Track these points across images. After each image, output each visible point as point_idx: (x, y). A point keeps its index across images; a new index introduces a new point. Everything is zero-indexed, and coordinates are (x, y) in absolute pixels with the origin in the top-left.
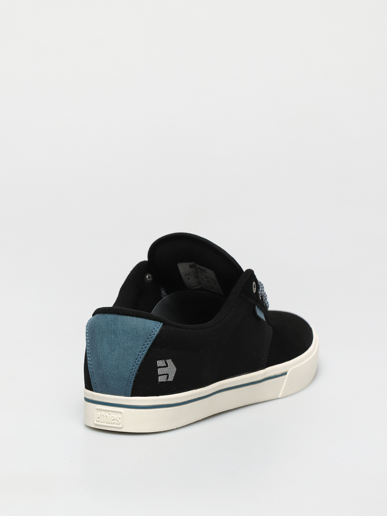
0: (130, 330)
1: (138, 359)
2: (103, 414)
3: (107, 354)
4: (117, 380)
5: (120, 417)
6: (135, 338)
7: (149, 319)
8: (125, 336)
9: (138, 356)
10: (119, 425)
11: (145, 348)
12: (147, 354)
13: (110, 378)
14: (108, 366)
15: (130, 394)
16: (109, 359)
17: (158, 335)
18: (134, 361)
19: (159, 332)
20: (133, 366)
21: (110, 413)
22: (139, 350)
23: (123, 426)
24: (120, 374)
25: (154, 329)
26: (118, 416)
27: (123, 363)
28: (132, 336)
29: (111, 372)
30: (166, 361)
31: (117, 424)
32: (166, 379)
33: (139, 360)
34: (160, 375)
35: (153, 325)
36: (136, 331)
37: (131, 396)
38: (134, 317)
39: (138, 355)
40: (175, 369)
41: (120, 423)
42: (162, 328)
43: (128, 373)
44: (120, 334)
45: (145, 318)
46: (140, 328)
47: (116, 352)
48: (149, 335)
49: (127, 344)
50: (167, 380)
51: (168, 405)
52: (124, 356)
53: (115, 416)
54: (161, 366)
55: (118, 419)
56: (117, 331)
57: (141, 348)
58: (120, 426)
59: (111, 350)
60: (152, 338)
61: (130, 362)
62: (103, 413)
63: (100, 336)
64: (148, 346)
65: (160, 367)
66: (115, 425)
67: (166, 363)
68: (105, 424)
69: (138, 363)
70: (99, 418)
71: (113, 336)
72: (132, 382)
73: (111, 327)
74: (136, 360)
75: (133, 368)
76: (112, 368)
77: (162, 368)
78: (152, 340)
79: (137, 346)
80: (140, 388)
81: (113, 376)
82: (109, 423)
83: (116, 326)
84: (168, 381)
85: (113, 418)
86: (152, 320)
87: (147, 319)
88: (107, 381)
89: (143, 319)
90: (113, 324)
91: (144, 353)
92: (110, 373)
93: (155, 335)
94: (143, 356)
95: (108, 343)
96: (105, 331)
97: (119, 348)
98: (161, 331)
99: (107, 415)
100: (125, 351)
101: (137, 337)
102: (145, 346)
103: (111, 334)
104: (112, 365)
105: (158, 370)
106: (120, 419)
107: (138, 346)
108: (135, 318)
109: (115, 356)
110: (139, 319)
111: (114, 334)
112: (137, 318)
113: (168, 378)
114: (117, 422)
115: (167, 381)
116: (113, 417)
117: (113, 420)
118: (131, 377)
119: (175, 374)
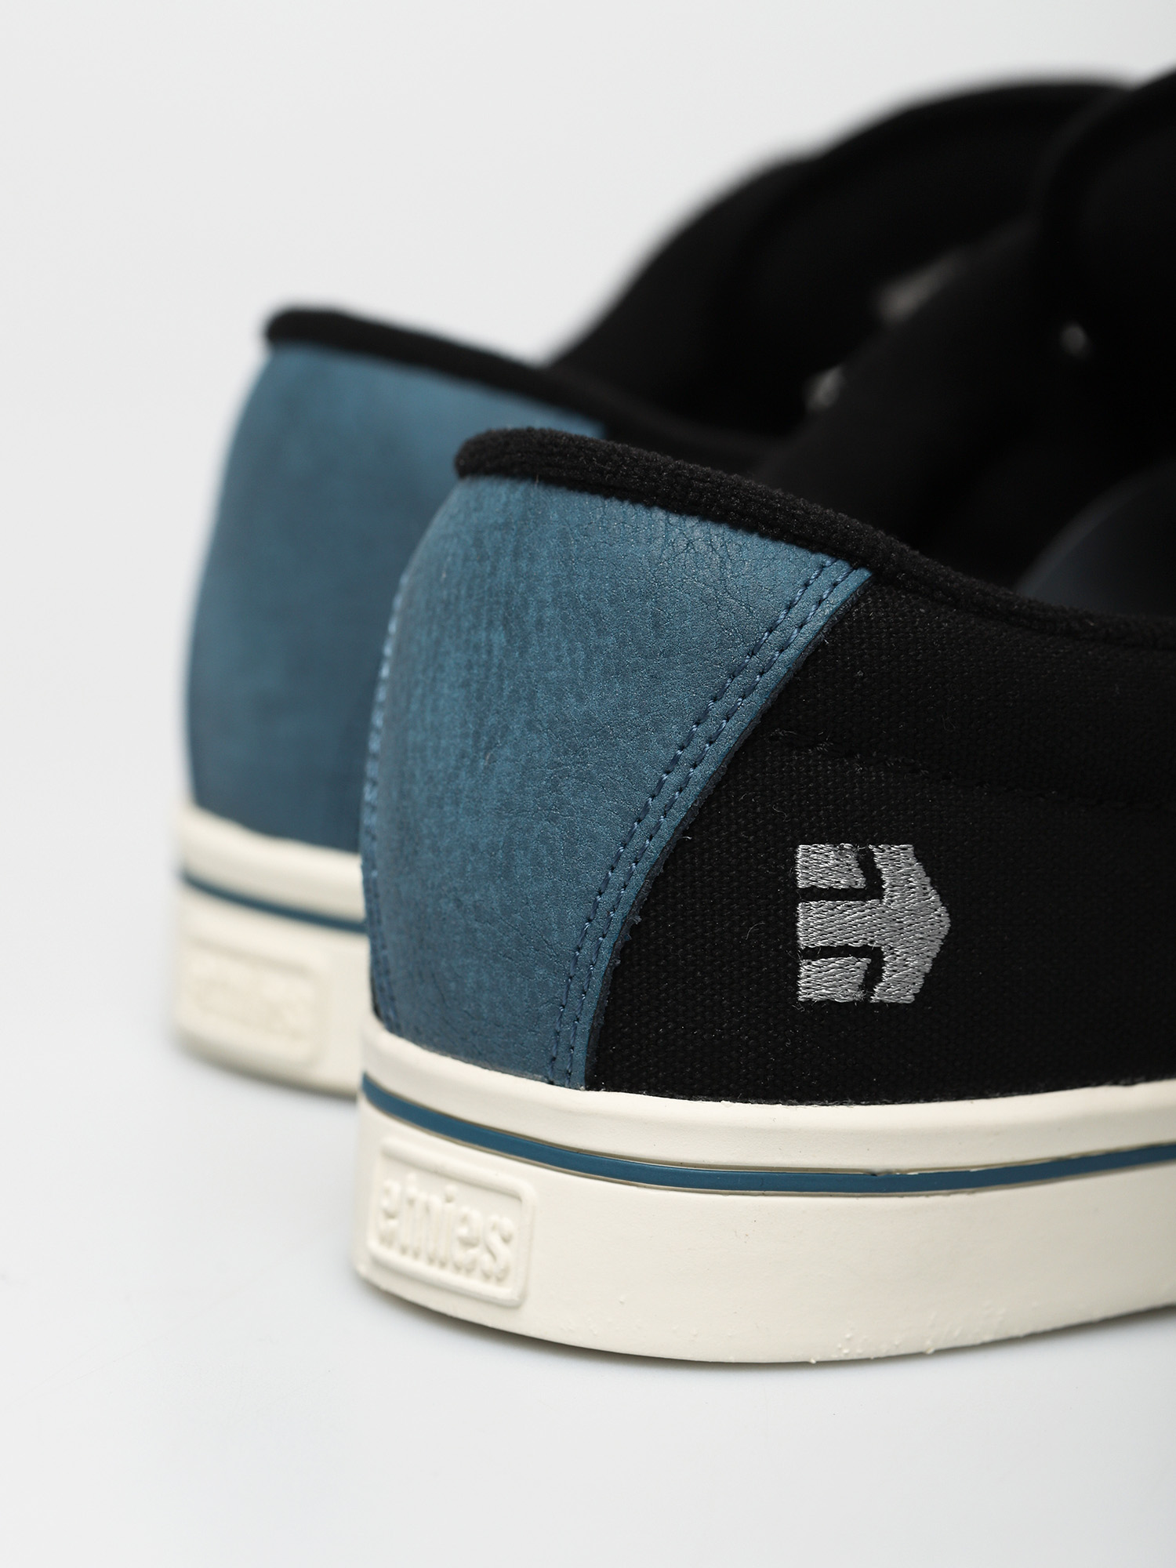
0: (611, 602)
1: (650, 820)
2: (413, 1191)
3: (453, 763)
4: (496, 960)
5: (508, 1224)
6: (641, 661)
7: (762, 535)
8: (571, 641)
9: (653, 797)
10: (500, 1280)
11: (711, 743)
12: (718, 785)
13: (458, 938)
14: (449, 851)
15: (582, 1068)
16: (457, 803)
17: (816, 657)
18: (622, 833)
19: (827, 636)
20: (612, 869)
21: (452, 1188)
22: (665, 755)
23: (523, 1296)
24: (518, 916)
25: (789, 608)
26: (494, 1218)
27: (543, 839)
28: (622, 643)
29: (468, 900)
30: (872, 854)
31: (487, 1276)
32: (861, 987)
33: (658, 825)
34: (813, 954)
35: (783, 575)
36: (654, 615)
37: (592, 1085)
38: (656, 509)
39: (651, 785)
40: (937, 920)
41: (506, 1271)
42: (856, 604)
43: (570, 912)
44: (540, 623)
45: (735, 526)
46: (680, 593)
47: (507, 752)
48: (743, 648)
49: (580, 698)
50: (859, 995)
51: (874, 1175)
52: (555, 787)
53: (480, 1214)
54: (823, 884)
55: (495, 1240)
56: (525, 605)
57: (679, 738)
58: (503, 1292)
59: (477, 735)
60: (761, 674)
61: (593, 838)
62: (413, 1185)
63: (429, 633)
64: (732, 731)
65: (814, 894)
66: (474, 1284)
67: (867, 865)
68: (420, 1267)
69: (644, 850)
70: (390, 1215)
71: (499, 638)
72: (597, 983)
73: (493, 573)
74: (639, 821)
75: (607, 881)
76: (474, 869)
77: (834, 900)
78: (769, 681)
79: (647, 720)
80: (657, 1031)
81: (477, 925)
82: (443, 1265)
83: (523, 565)
84: (875, 999)
85: (463, 1231)
86: (788, 542)
87: (750, 529)
88: (443, 963)
89: (713, 531)
90: (510, 547)
91: (700, 775)
92: (458, 902)
93: (791, 653)
94: (687, 799)
95: (466, 684)
96: (457, 598)
97: (530, 725)
98: (842, 625)
99: (437, 1201)
100: (566, 753)
101: (654, 656)
102: (710, 726)
103: (490, 623)
104: (474, 848)
105: (800, 909)
106: (506, 1240)
107: (657, 725)
108: (659, 515)
109: (494, 782)
110: (691, 523)
111: (506, 623)
112: (674, 519)
113: (873, 976)
114: (486, 1258)
115: (865, 1003)
116: (465, 1220)
117: (467, 1243)
118: (588, 944)
119: (933, 954)
